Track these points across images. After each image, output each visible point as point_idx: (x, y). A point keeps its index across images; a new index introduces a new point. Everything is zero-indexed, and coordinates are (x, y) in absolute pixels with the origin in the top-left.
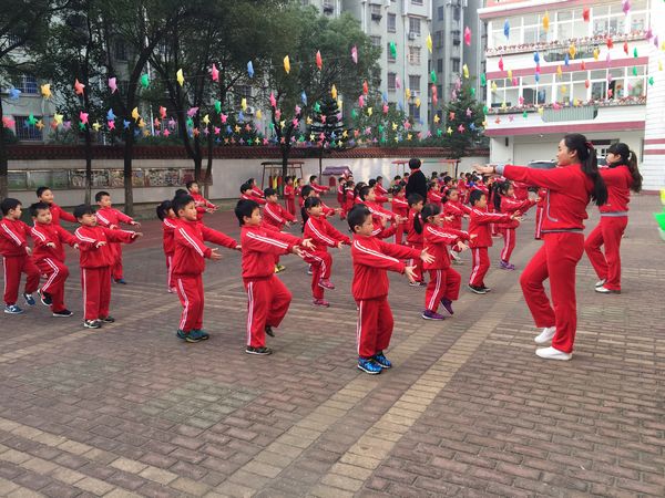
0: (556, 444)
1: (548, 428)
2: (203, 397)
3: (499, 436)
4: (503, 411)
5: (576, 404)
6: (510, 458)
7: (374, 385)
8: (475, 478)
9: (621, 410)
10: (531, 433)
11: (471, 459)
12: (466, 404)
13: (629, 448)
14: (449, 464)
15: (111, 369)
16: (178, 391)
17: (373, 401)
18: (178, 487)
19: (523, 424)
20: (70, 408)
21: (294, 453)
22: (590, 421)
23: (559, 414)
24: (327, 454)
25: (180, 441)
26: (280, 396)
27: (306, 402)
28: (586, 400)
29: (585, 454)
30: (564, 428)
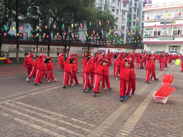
0: (180, 121)
1: (177, 118)
3: (165, 119)
4: (164, 113)
11: (159, 123)
15: (61, 98)
17: (130, 109)
18: (89, 125)
19: (170, 116)
20: (55, 106)
25: (85, 115)
27: (113, 108)
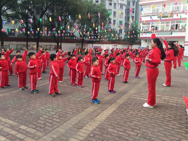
0: (144, 126)
1: (142, 122)
2: (48, 110)
3: (128, 123)
4: (131, 116)
5: (152, 115)
6: (130, 130)
7: (96, 108)
8: (119, 134)
9: (164, 117)
10: (137, 123)
11: (119, 129)
12: (121, 114)
13: (164, 128)
14: (112, 130)
15: (24, 101)
16: (42, 108)
17: (95, 112)
18: (36, 134)
19: (136, 120)
20: (11, 111)
21: (70, 126)
22: (154, 120)
23: (146, 118)
24: (79, 126)
25: (39, 121)
26: (69, 110)
27: (76, 112)
28: (155, 114)
29: (151, 129)
30: (147, 122)
